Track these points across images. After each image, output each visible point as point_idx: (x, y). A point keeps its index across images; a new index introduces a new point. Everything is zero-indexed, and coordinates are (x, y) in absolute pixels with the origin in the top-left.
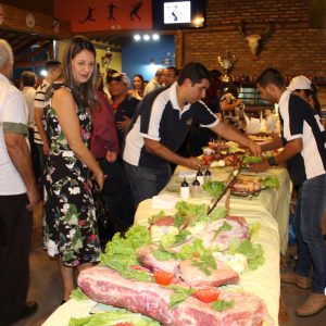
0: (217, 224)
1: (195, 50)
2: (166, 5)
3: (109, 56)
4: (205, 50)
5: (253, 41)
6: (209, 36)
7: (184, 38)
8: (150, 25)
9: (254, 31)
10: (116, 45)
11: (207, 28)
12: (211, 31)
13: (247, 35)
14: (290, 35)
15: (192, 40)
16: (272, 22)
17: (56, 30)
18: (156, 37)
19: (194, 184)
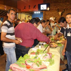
0: (44, 55)
1: (47, 15)
2: (41, 5)
3: (29, 16)
4: (50, 15)
5: (60, 13)
6: (50, 12)
7: (45, 13)
8: (38, 10)
9: (60, 11)
10: (31, 14)
11: (50, 11)
12: (51, 11)
13: (59, 12)
14: (68, 12)
15: (47, 13)
16: (64, 9)
17: (18, 11)
18: (39, 12)
19: (42, 45)
